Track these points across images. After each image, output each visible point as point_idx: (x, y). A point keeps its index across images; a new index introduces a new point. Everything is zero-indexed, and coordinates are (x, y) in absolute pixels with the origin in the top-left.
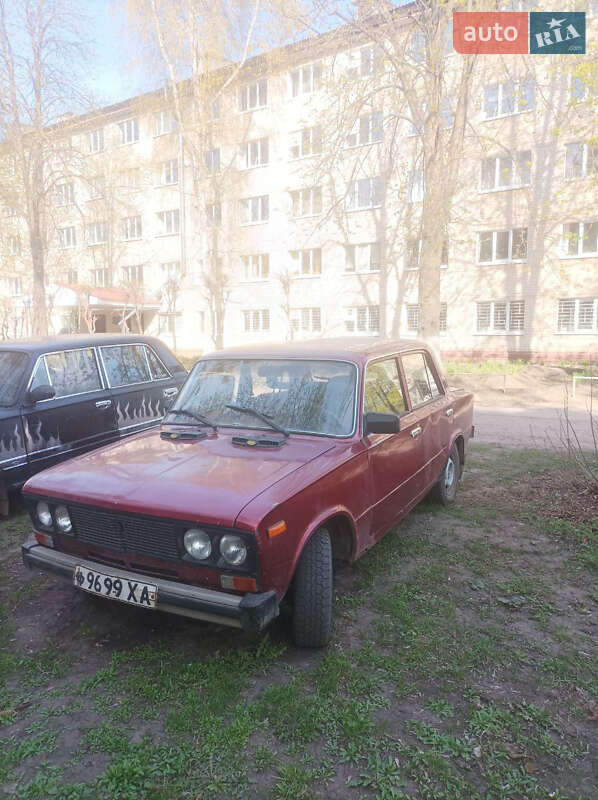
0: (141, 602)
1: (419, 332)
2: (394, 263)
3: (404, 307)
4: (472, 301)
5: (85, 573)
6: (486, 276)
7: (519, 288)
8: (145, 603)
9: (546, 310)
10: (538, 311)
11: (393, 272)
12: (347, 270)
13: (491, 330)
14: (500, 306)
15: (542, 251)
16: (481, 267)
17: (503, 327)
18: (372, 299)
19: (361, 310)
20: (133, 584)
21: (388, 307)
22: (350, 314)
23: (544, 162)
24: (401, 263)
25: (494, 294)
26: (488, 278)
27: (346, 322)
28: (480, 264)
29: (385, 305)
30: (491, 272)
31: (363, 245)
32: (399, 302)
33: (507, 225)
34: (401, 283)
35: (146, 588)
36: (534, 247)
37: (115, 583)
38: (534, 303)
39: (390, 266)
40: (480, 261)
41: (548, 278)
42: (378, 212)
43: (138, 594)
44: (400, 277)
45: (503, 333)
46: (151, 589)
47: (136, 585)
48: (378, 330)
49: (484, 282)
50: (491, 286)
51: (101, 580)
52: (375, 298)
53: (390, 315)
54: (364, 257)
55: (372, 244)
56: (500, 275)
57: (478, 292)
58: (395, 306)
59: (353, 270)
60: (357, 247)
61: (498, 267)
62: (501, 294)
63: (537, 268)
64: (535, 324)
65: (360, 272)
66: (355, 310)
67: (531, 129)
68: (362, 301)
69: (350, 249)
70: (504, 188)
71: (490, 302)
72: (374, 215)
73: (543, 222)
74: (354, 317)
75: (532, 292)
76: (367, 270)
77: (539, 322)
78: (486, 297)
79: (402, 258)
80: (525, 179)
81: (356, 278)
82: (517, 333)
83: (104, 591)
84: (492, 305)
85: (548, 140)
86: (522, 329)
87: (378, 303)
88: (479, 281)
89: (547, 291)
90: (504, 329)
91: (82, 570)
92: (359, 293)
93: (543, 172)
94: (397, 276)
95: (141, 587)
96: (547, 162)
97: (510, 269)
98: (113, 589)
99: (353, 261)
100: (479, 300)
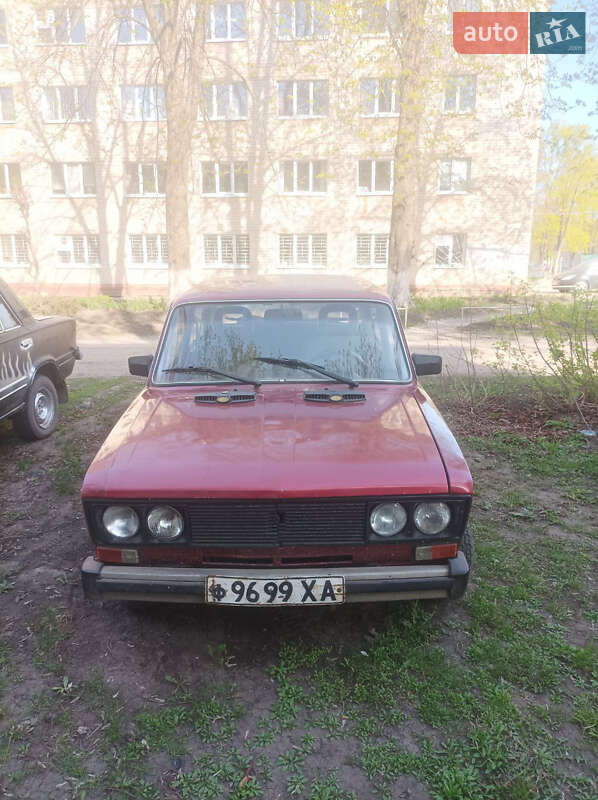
0: (323, 599)
1: (170, 264)
2: (113, 188)
3: (127, 238)
4: (198, 233)
5: (226, 584)
6: (211, 208)
7: (243, 222)
8: (328, 600)
9: (269, 243)
10: (262, 245)
11: (112, 198)
12: (55, 192)
13: (219, 264)
14: (226, 240)
15: (261, 187)
16: (205, 198)
17: (230, 261)
18: (90, 227)
19: (77, 239)
20: (309, 582)
21: (110, 237)
22: (64, 243)
23: (258, 97)
24: (120, 188)
25: (220, 226)
26: (214, 210)
27: (59, 252)
28: (204, 195)
29: (106, 233)
30: (216, 204)
31: (73, 164)
32: (122, 231)
33: (228, 157)
34: (123, 210)
35: (328, 583)
36: (255, 182)
37: (282, 586)
38: (258, 237)
39: (107, 191)
40: (204, 192)
41: (269, 214)
42: (87, 128)
43: (317, 592)
44: (121, 204)
45: (232, 266)
46: (336, 582)
47: (314, 582)
48: (100, 262)
49: (210, 214)
50: (217, 218)
51: (259, 587)
52: (93, 225)
53: (112, 245)
54: (75, 178)
55: (84, 164)
56: (225, 208)
57: (204, 225)
58: (117, 236)
59: (63, 192)
60: (65, 166)
61: (223, 199)
62: (227, 228)
63: (259, 202)
64: (260, 258)
65: (73, 195)
66: (70, 240)
67: (245, 60)
68: (78, 228)
69: (57, 168)
70: (223, 118)
71: (216, 235)
72: (83, 130)
73: (261, 158)
74: (69, 246)
75: (255, 225)
76: (81, 194)
77: (264, 256)
78: (213, 230)
79: (121, 182)
80: (243, 112)
81: (67, 202)
82: (244, 266)
83: (264, 599)
84: (219, 238)
85: (262, 74)
86: (248, 262)
87: (97, 232)
88: (205, 212)
89: (269, 226)
90: (232, 262)
91: (218, 581)
92: (73, 219)
93: (259, 107)
94: (117, 203)
95: (321, 583)
96: (262, 96)
97: (233, 201)
98: (279, 594)
99: (62, 182)
100: (206, 232)
